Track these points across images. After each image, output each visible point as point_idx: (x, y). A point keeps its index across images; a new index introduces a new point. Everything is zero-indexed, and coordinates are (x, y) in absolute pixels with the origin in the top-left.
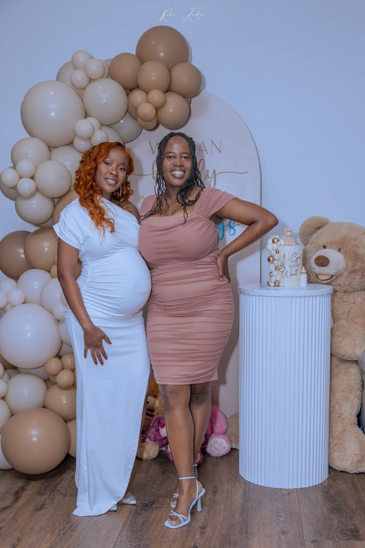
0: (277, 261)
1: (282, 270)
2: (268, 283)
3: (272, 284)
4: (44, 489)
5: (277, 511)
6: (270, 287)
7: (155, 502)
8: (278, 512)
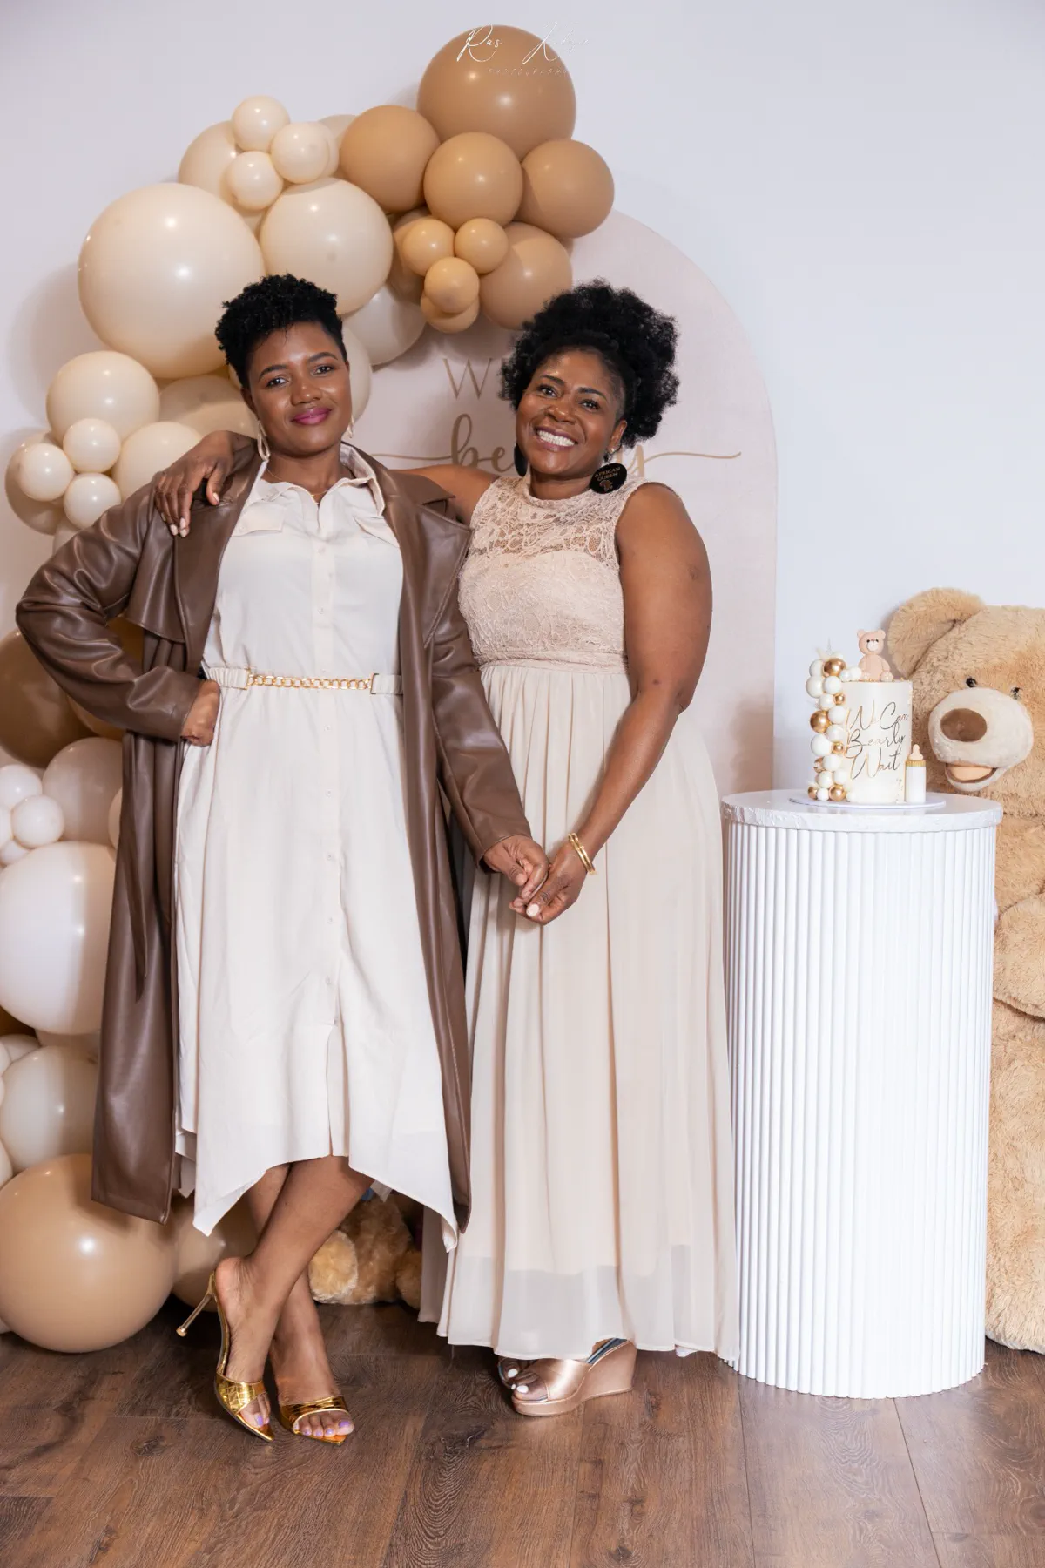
0: (839, 728)
1: (853, 752)
2: (810, 790)
3: (824, 795)
4: (148, 1397)
5: (845, 1458)
6: (816, 803)
7: (483, 1433)
8: (846, 1462)
